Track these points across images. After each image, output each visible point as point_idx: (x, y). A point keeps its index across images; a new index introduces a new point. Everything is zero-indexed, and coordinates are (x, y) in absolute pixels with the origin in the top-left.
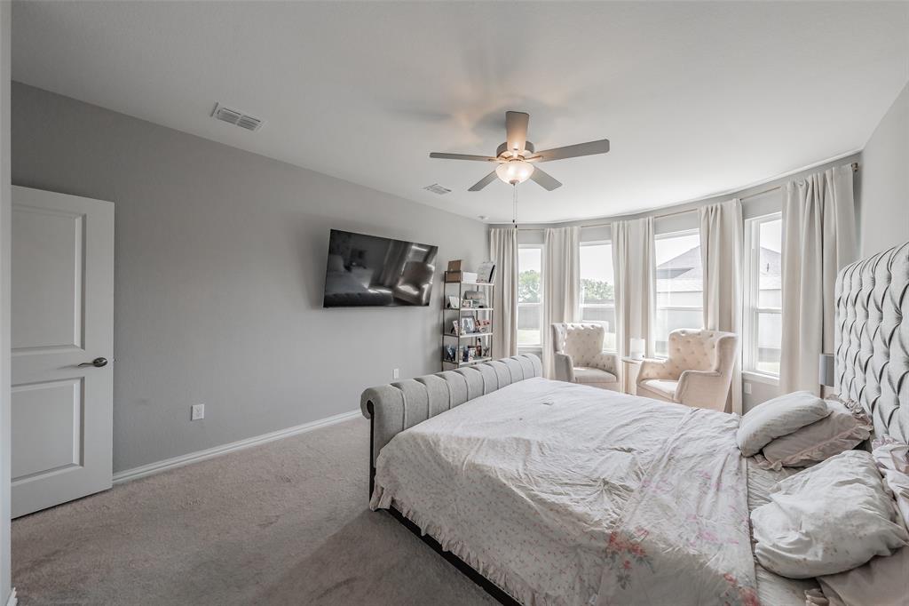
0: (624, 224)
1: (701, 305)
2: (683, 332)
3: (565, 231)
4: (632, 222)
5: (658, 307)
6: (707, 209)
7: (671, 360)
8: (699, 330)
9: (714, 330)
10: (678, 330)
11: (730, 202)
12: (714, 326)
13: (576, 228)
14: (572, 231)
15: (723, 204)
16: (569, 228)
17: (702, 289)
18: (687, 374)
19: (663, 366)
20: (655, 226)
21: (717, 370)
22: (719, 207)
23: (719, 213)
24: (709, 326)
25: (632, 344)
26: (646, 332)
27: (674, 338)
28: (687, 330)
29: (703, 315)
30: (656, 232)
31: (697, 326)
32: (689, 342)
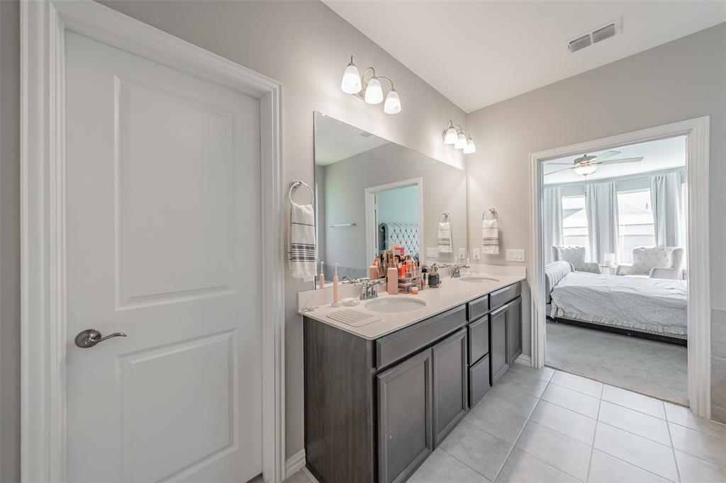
0: (594, 186)
1: (653, 233)
2: (643, 248)
3: (552, 190)
4: (600, 185)
5: (620, 235)
6: (656, 178)
7: (635, 265)
8: (653, 247)
9: (663, 246)
10: (638, 247)
11: (671, 174)
12: (663, 244)
13: (559, 188)
14: (557, 191)
15: (667, 175)
16: (554, 189)
17: (653, 222)
18: (655, 269)
19: (631, 268)
20: (617, 186)
21: (673, 267)
22: (664, 176)
23: (664, 180)
24: (659, 244)
25: (606, 256)
26: (612, 250)
27: (636, 252)
28: (645, 247)
29: (654, 238)
30: (617, 190)
31: (651, 245)
32: (647, 254)
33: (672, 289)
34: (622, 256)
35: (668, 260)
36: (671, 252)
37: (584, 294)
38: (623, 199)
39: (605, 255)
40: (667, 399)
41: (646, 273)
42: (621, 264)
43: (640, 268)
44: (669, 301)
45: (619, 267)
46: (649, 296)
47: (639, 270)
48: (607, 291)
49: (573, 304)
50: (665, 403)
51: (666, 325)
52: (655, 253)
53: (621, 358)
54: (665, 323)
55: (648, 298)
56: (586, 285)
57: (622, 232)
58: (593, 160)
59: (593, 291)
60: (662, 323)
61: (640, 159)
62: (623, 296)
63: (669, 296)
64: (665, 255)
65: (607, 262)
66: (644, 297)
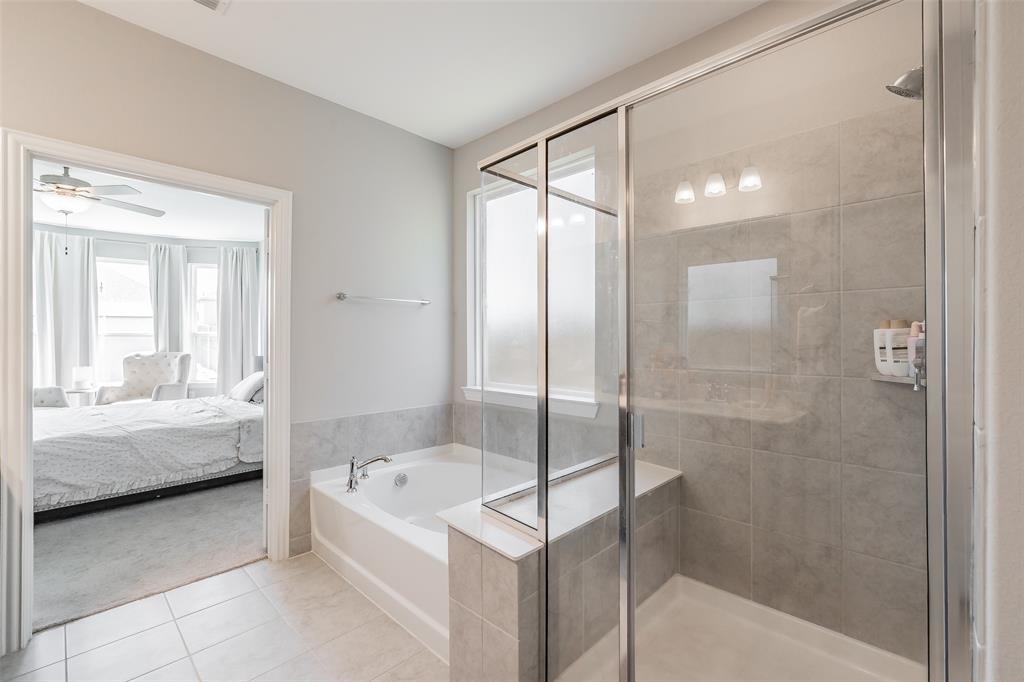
1: (152, 333)
2: (138, 356)
6: (156, 246)
7: (127, 383)
8: (151, 353)
9: (165, 351)
10: (131, 354)
11: (177, 246)
12: (166, 348)
15: (173, 246)
17: (152, 314)
18: (160, 387)
19: (121, 389)
21: (180, 381)
22: (169, 247)
23: (167, 252)
24: (160, 349)
25: (76, 374)
26: (86, 360)
27: (128, 361)
28: (143, 353)
29: (153, 339)
30: (97, 254)
31: (149, 350)
32: (144, 364)
33: (202, 411)
34: (105, 370)
35: (173, 372)
36: (178, 358)
37: (79, 448)
38: (106, 269)
39: (74, 369)
40: (246, 561)
41: (142, 395)
42: (106, 385)
43: (134, 388)
44: (208, 429)
45: (102, 391)
46: (185, 426)
47: (132, 392)
48: (120, 433)
49: (52, 475)
50: (245, 568)
51: (207, 464)
52: (154, 361)
53: (164, 539)
54: (207, 461)
55: (184, 430)
56: (80, 431)
57: (101, 329)
58: (87, 189)
59: (97, 439)
60: (203, 462)
61: (160, 213)
62: (149, 436)
63: (208, 422)
64: (169, 365)
65: (78, 383)
66: (179, 430)
